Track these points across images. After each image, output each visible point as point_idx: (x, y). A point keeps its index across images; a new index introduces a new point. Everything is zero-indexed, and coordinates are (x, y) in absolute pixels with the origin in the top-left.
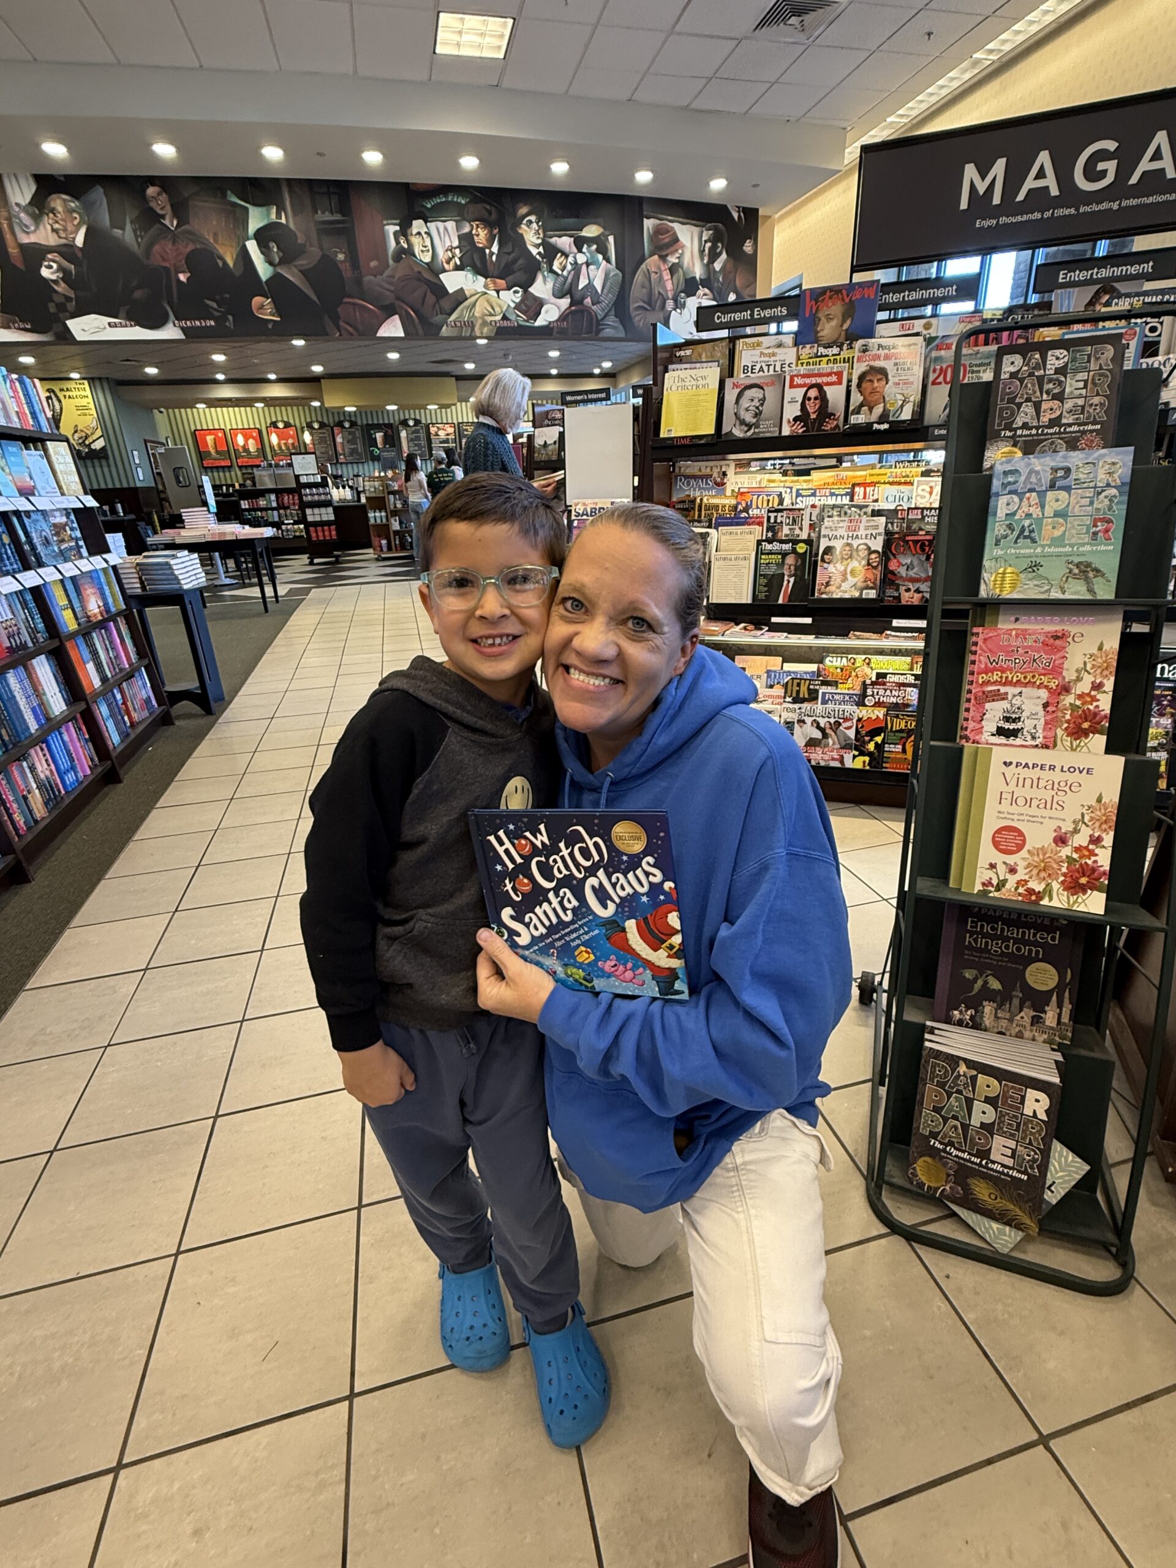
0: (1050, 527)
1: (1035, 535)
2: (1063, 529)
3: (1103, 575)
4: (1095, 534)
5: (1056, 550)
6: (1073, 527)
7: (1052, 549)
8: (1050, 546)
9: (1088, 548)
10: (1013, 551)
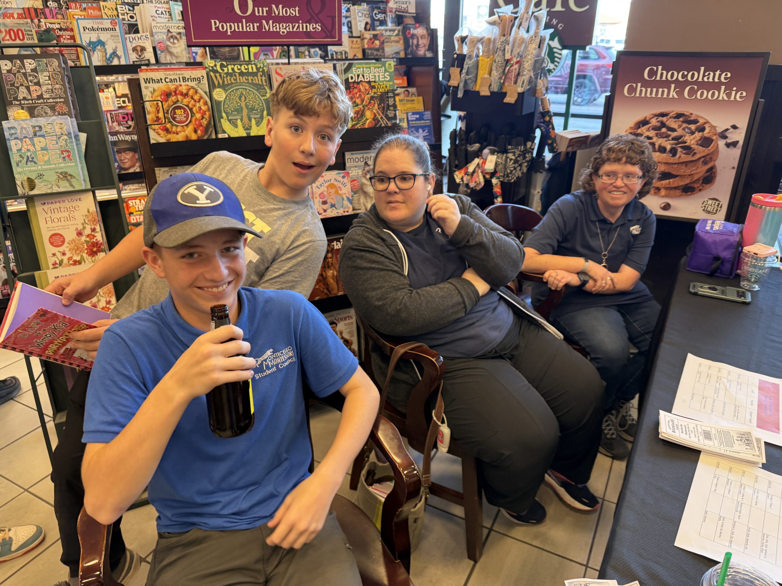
0: (41, 156)
1: (35, 160)
2: (48, 156)
3: (74, 177)
4: (64, 158)
5: (48, 167)
6: (52, 155)
7: (46, 167)
8: (44, 165)
9: (63, 165)
10: (27, 169)
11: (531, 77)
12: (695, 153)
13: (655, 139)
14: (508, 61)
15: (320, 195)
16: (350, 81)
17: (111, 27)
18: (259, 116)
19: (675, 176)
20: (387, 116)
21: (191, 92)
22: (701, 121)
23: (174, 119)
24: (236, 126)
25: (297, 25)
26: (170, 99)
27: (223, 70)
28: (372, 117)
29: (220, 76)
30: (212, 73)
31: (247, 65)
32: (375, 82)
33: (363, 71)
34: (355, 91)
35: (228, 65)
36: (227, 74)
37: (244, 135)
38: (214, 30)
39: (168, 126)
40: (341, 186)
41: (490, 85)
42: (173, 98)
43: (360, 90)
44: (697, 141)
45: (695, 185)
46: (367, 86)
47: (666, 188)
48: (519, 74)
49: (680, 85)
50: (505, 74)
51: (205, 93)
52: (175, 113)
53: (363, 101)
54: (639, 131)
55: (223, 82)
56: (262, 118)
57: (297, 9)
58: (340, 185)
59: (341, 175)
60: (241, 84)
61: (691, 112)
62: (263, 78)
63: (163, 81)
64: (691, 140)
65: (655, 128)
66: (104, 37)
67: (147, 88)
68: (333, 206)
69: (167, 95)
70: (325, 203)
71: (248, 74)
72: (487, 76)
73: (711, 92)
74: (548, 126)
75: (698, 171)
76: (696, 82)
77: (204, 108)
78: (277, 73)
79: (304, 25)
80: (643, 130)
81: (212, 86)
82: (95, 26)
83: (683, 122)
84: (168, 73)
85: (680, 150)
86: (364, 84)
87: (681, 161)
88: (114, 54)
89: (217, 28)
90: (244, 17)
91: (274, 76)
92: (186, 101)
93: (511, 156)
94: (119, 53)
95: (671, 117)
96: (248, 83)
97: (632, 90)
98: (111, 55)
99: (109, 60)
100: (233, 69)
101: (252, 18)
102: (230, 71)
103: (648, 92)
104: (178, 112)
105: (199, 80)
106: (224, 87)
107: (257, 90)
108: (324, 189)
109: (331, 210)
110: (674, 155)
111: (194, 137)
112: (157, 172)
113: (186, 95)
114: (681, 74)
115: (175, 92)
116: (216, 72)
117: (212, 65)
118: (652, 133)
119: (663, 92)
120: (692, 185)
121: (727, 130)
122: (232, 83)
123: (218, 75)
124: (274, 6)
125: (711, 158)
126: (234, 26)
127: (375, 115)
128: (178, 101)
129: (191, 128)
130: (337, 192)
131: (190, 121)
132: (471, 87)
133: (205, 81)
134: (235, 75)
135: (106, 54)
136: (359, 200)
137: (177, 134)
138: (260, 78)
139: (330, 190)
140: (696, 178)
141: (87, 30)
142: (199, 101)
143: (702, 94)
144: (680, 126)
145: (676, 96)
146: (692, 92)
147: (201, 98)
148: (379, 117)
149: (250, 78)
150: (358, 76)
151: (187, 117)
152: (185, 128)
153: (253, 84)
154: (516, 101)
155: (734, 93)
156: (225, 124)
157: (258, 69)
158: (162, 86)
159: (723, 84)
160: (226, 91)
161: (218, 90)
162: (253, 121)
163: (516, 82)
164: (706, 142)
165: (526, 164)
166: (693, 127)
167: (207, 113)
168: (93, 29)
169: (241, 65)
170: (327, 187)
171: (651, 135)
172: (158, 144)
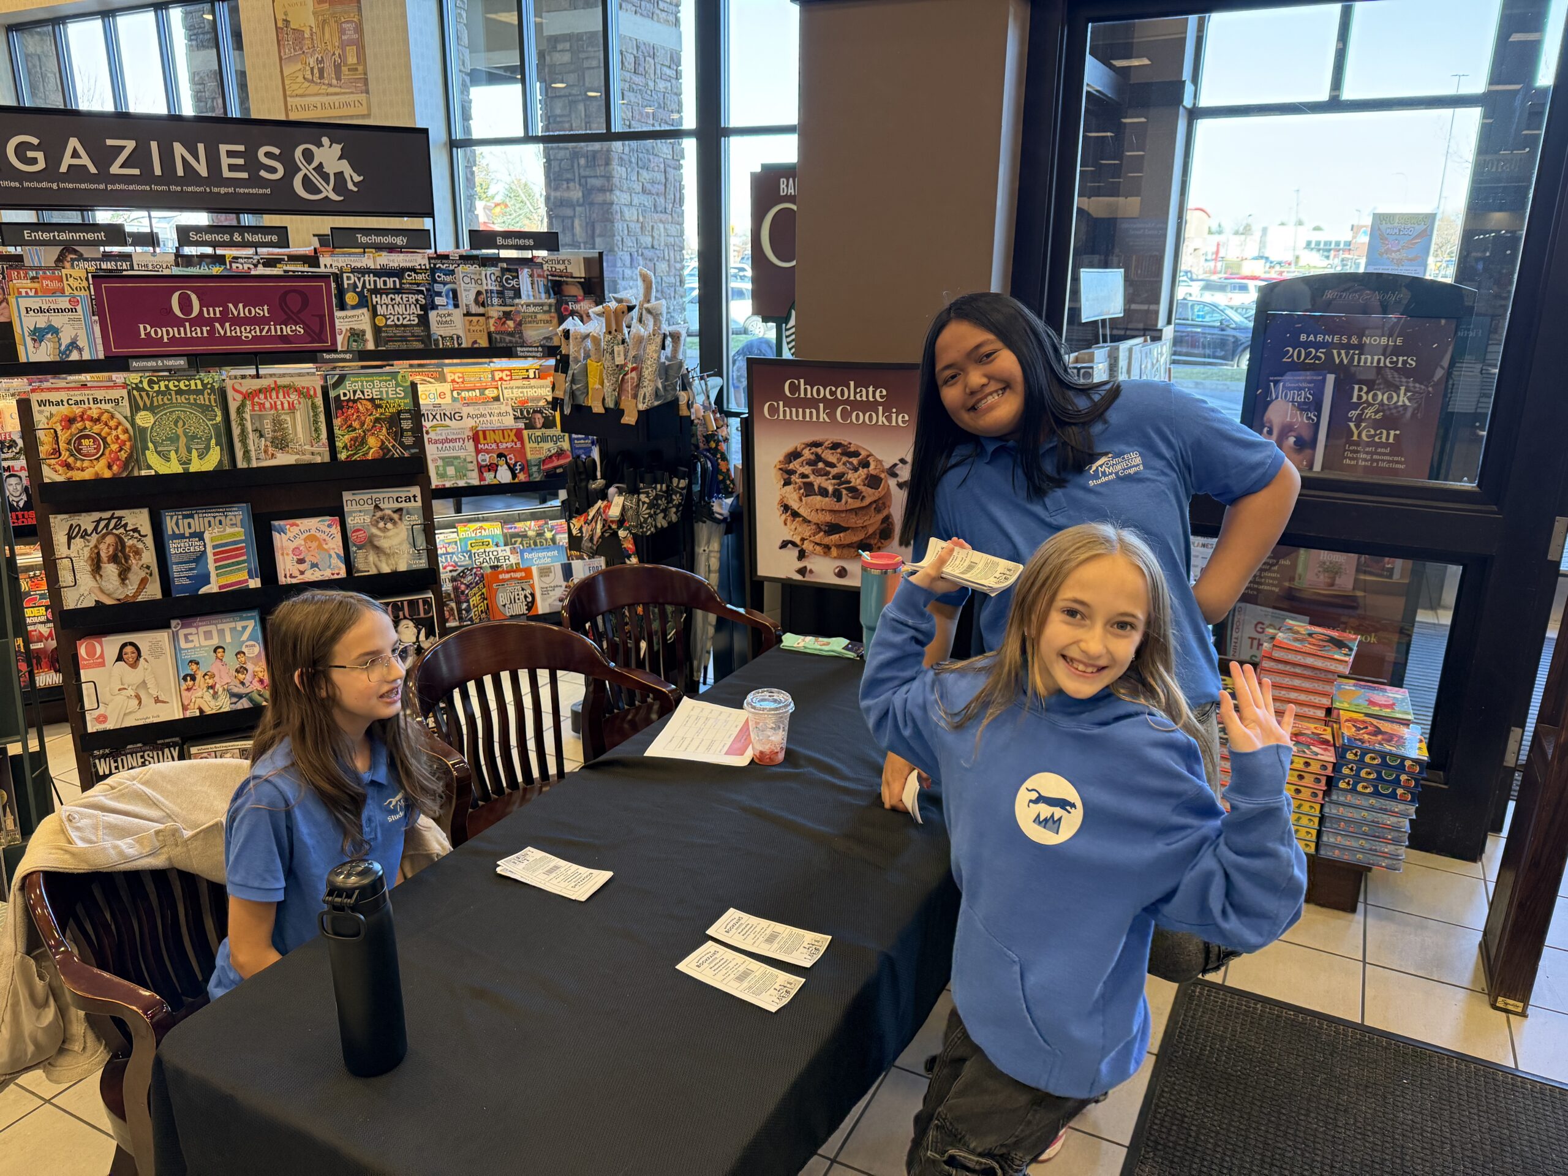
11: (657, 389)
12: (864, 497)
13: (812, 478)
14: (620, 367)
15: (294, 550)
16: (342, 398)
17: (70, 307)
18: (203, 446)
19: (845, 529)
20: (402, 444)
21: (105, 417)
22: (863, 453)
23: (79, 451)
24: (168, 460)
25: (267, 328)
26: (74, 426)
27: (152, 388)
28: (379, 444)
29: (148, 395)
30: (135, 392)
31: (189, 380)
32: (381, 399)
33: (362, 385)
34: (351, 411)
35: (159, 381)
36: (159, 392)
37: (181, 471)
38: (143, 336)
39: (71, 460)
40: (327, 538)
41: (604, 399)
42: (79, 425)
43: (358, 411)
44: (863, 481)
45: (873, 542)
46: (369, 405)
47: (838, 546)
48: (638, 386)
49: (831, 405)
50: (620, 387)
51: (126, 418)
52: (80, 444)
53: (362, 424)
54: (791, 466)
55: (152, 402)
56: (208, 448)
57: (266, 308)
58: (324, 536)
59: (327, 523)
60: (180, 405)
61: (849, 440)
62: (212, 397)
63: (65, 403)
64: (856, 479)
65: (810, 463)
66: (57, 320)
67: (40, 412)
68: (314, 565)
69: (70, 421)
70: (301, 561)
71: (190, 392)
72: (598, 386)
73: (867, 415)
74: (714, 455)
75: (872, 521)
76: (848, 402)
77: (123, 437)
78: (234, 388)
79: (278, 327)
80: (795, 465)
81: (135, 408)
82: (45, 306)
83: (842, 454)
84: (72, 393)
85: (844, 492)
86: (364, 402)
87: (849, 507)
88: (73, 345)
89: (148, 334)
90: (187, 320)
91: (230, 394)
92: (97, 428)
93: (643, 497)
94: (80, 343)
95: (827, 448)
96: (189, 403)
97: (773, 410)
98: (68, 347)
99: (64, 353)
100: (167, 386)
101: (199, 321)
102: (163, 388)
103: (792, 414)
104: (85, 442)
105: (117, 402)
106: (152, 409)
107: (202, 413)
108: (299, 542)
109: (311, 571)
110: (839, 499)
111: (107, 474)
112: (51, 520)
113: (97, 421)
114: (828, 389)
115: (82, 417)
116: (140, 390)
117: (137, 381)
118: (807, 470)
119: (811, 413)
120: (868, 541)
121: (895, 465)
122: (165, 404)
123: (144, 394)
124: (231, 305)
125: (884, 504)
126: (174, 332)
127: (383, 443)
128: (85, 428)
129: (103, 462)
130: (320, 547)
131: (103, 454)
132: (581, 400)
133: (126, 403)
134: (170, 394)
135: (60, 345)
136: (366, 558)
137: (83, 470)
138: (206, 396)
139: (310, 544)
140: (871, 531)
141: (31, 313)
142: (116, 428)
143: (857, 416)
144: (839, 460)
145: (827, 420)
146: (845, 415)
147: (119, 424)
148: (390, 446)
149: (192, 397)
150: (355, 392)
151: (98, 449)
152: (95, 462)
153: (196, 404)
154: (637, 422)
155: (894, 415)
156: (152, 458)
157: (204, 385)
158: (64, 410)
159: (880, 404)
160: (154, 414)
161: (143, 413)
162: (194, 453)
163: (635, 396)
164: (874, 481)
165: (674, 510)
166: (855, 461)
167: (128, 444)
168: (41, 311)
169: (179, 381)
170: (305, 540)
171: (806, 472)
172: (54, 484)
